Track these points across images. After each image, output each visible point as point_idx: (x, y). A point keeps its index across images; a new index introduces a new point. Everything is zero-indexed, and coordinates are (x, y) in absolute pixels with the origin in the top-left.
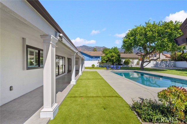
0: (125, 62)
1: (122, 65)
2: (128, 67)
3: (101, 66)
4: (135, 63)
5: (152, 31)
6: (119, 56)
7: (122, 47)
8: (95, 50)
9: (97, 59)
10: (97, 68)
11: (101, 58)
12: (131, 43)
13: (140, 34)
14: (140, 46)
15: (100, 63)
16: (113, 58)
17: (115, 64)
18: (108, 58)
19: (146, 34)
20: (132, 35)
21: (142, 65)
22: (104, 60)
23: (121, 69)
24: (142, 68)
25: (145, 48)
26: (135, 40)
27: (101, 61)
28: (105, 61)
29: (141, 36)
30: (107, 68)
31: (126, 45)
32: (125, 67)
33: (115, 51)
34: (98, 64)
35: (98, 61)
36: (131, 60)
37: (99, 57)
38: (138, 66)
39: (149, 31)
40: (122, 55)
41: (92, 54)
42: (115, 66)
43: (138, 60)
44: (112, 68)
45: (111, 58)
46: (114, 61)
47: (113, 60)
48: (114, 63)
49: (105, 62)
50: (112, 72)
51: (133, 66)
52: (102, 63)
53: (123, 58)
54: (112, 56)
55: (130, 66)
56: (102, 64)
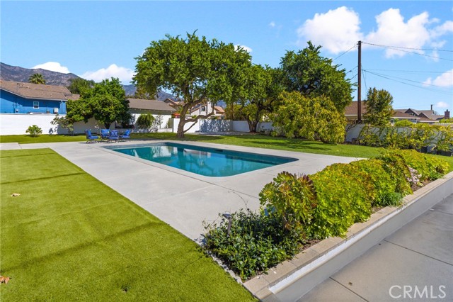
0: (140, 119)
1: (132, 127)
2: (148, 133)
3: (66, 131)
4: (163, 123)
5: (201, 55)
6: (126, 103)
7: (134, 82)
8: (38, 80)
9: (49, 109)
10: (50, 138)
11: (63, 105)
12: (159, 75)
13: (178, 57)
14: (176, 84)
15: (61, 123)
16: (106, 110)
17: (113, 125)
18: (92, 106)
19: (189, 60)
20: (161, 56)
21: (181, 127)
22: (78, 112)
23: (133, 137)
24: (181, 135)
25: (186, 91)
26: (167, 69)
27: (64, 116)
28: (83, 115)
29: (180, 60)
30: (87, 138)
31: (146, 77)
32: (141, 134)
33: (115, 88)
34: (55, 127)
35: (54, 116)
36: (154, 116)
37: (56, 104)
38: (170, 130)
39: (196, 54)
40: (133, 103)
41: (28, 90)
42: (115, 132)
43: (170, 116)
44: (106, 138)
45: (100, 107)
46: (112, 116)
47: (109, 114)
48: (112, 121)
49: (82, 118)
50: (105, 147)
51: (159, 131)
52: (70, 123)
53: (137, 111)
54: (105, 104)
55: (152, 129)
56: (70, 125)
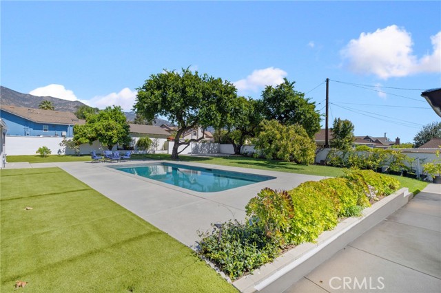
0: (139, 142)
1: (132, 149)
2: (147, 154)
3: (74, 151)
4: (160, 146)
5: (194, 87)
6: (127, 128)
7: (134, 110)
8: (47, 107)
9: (57, 132)
10: (58, 158)
11: (70, 129)
12: (157, 104)
13: (173, 88)
14: (172, 112)
15: (69, 145)
16: (110, 133)
17: (115, 147)
18: (96, 130)
19: (184, 92)
20: (159, 88)
21: (175, 149)
22: (84, 135)
23: (133, 157)
24: (175, 156)
25: (180, 119)
26: (164, 99)
27: (72, 139)
28: (89, 138)
29: (175, 91)
30: (93, 158)
31: (146, 105)
32: (140, 155)
33: (117, 115)
34: (63, 148)
35: (62, 139)
36: (152, 139)
37: (64, 128)
38: (166, 152)
39: (190, 86)
40: (134, 128)
41: (38, 116)
42: (117, 153)
43: (166, 140)
44: (110, 158)
45: (104, 132)
46: (115, 140)
47: (112, 137)
48: (114, 144)
49: (88, 141)
50: (108, 166)
51: (157, 152)
52: (76, 144)
53: (136, 134)
54: (108, 129)
55: (150, 151)
56: (77, 147)
